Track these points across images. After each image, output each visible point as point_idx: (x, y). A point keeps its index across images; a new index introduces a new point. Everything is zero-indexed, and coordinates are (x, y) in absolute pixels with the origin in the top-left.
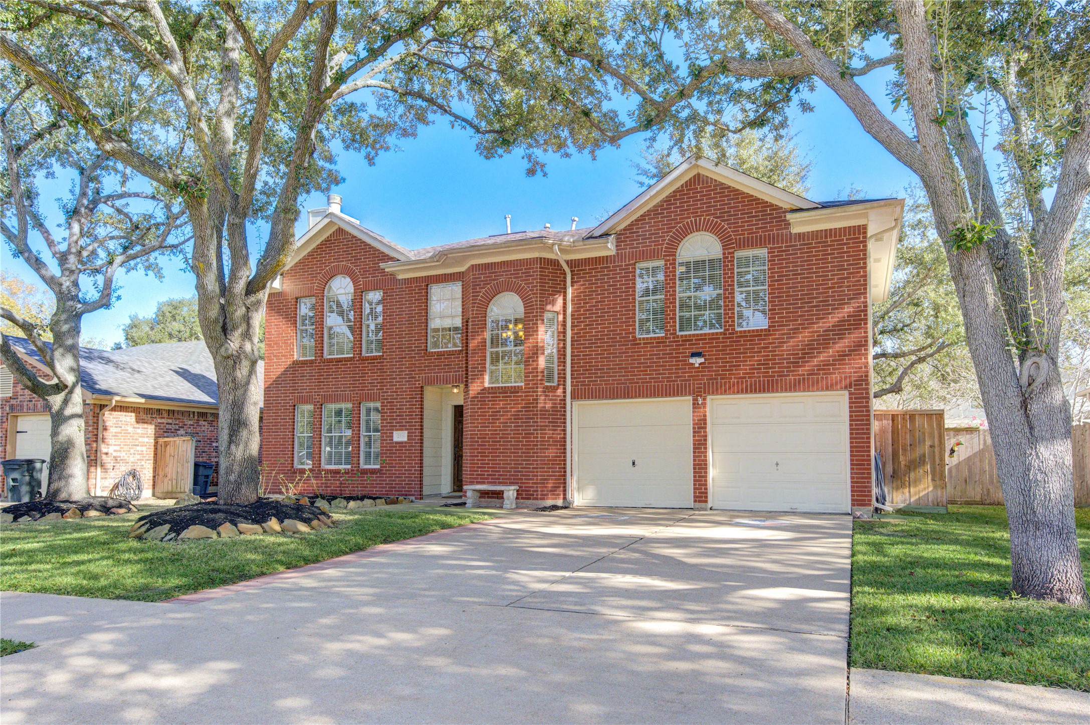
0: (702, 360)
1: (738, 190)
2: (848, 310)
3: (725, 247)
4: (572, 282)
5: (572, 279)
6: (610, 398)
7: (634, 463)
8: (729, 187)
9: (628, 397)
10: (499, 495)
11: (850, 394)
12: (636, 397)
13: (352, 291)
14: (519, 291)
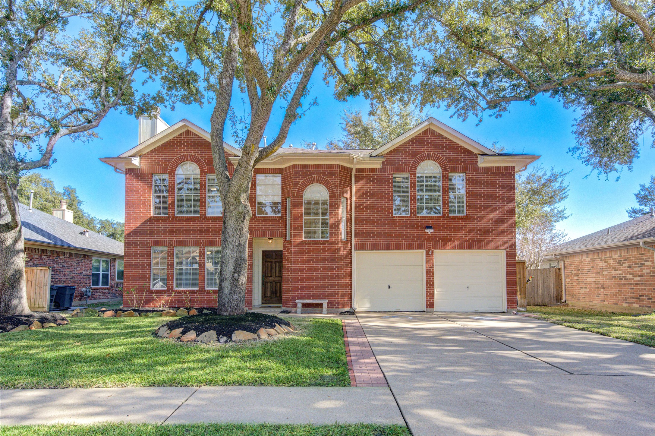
0: (432, 230)
1: (451, 140)
2: (506, 208)
3: (443, 170)
4: (355, 181)
5: (355, 179)
6: (378, 249)
7: (389, 287)
8: (446, 138)
9: (389, 249)
10: (320, 305)
11: (507, 252)
12: (394, 249)
13: (199, 173)
14: (325, 184)
